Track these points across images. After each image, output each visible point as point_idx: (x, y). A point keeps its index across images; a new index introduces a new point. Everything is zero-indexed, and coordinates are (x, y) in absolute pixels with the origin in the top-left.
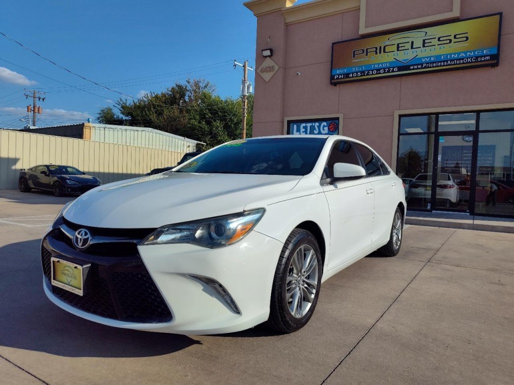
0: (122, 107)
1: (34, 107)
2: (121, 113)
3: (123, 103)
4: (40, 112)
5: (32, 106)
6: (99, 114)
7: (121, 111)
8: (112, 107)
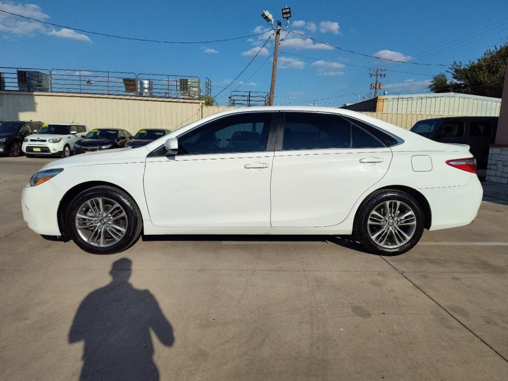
0: (456, 71)
1: (376, 84)
2: (454, 78)
3: (457, 66)
4: (381, 88)
5: (375, 83)
6: (432, 82)
7: (453, 75)
8: (445, 73)
